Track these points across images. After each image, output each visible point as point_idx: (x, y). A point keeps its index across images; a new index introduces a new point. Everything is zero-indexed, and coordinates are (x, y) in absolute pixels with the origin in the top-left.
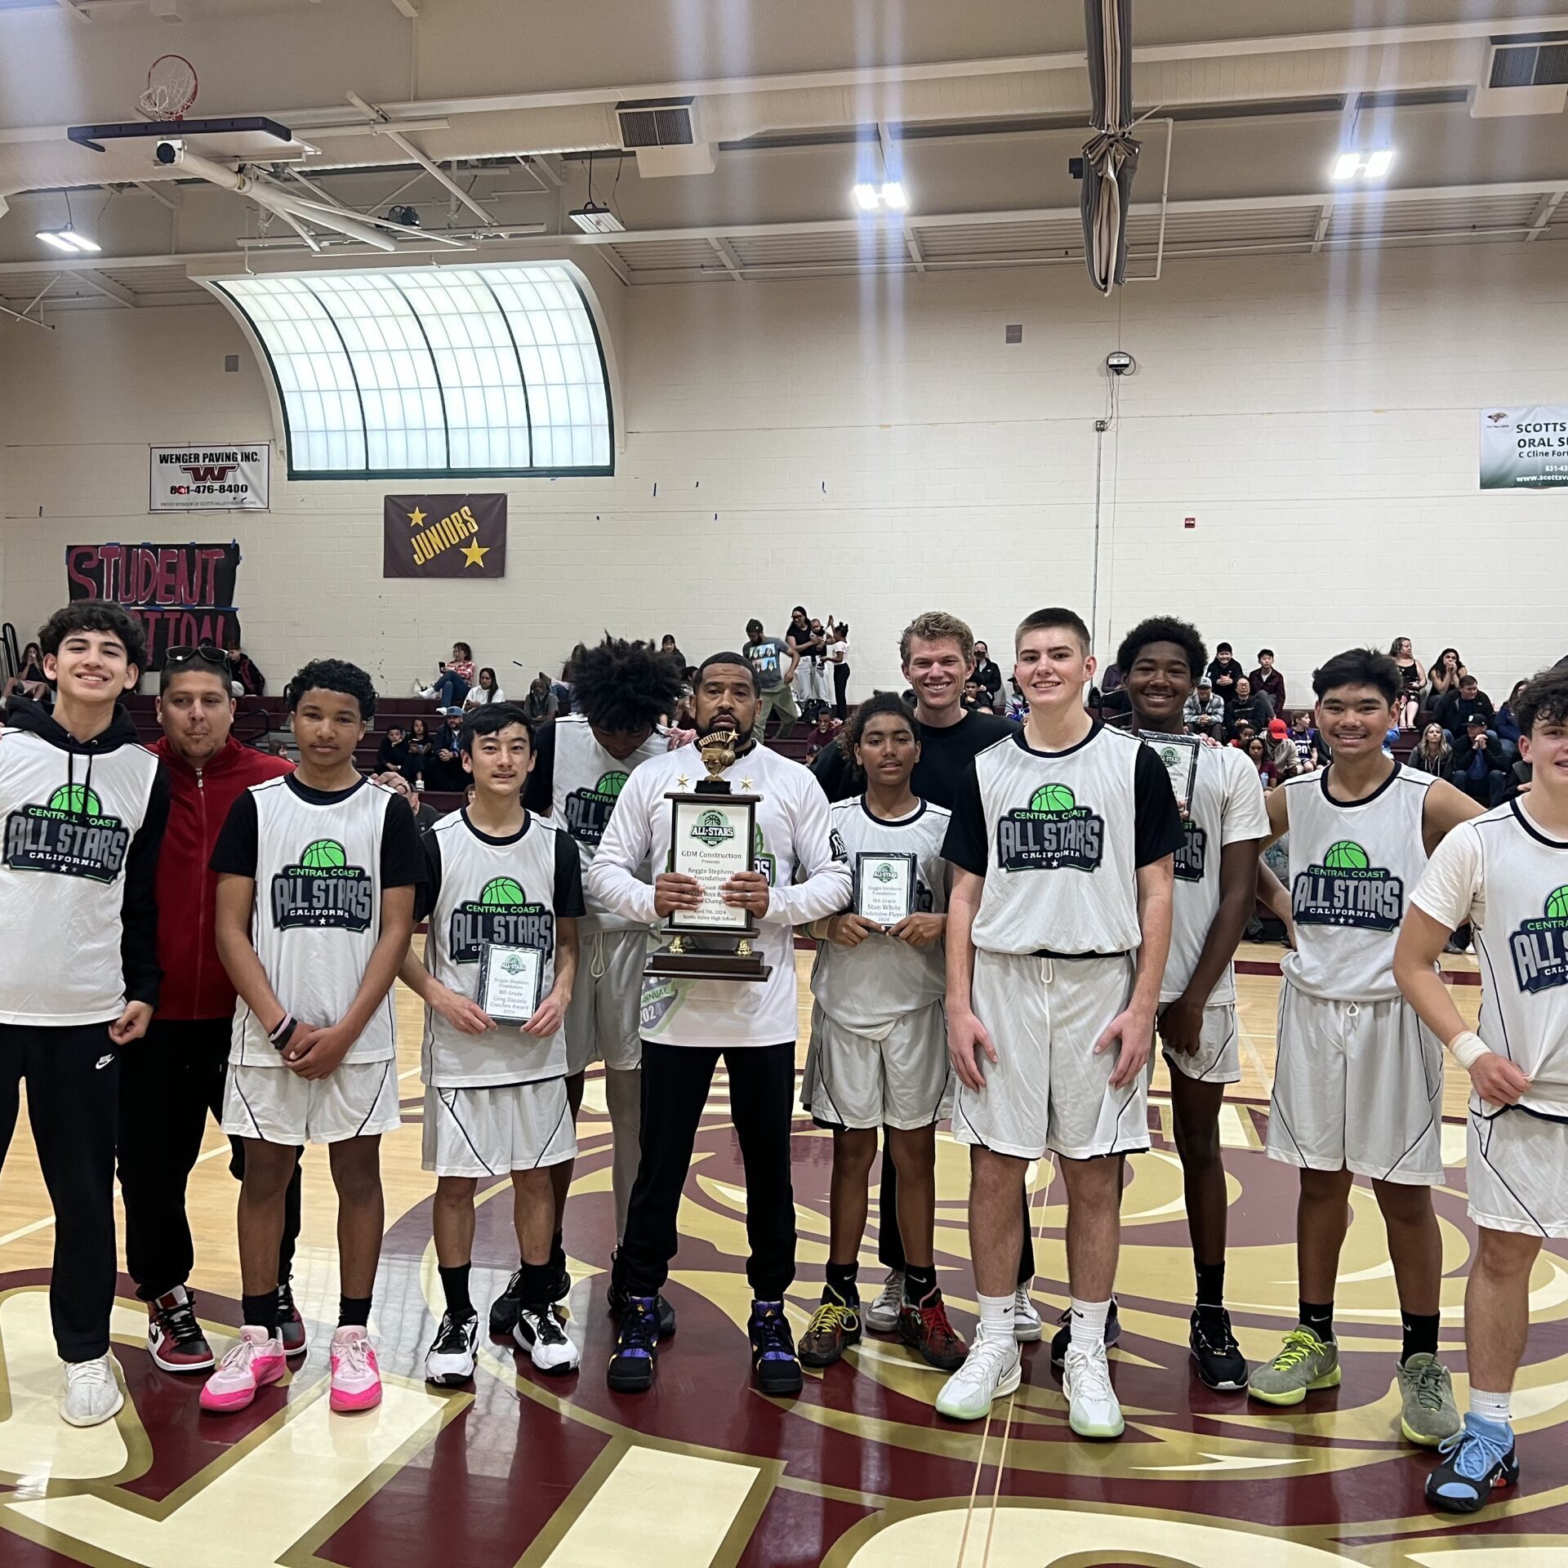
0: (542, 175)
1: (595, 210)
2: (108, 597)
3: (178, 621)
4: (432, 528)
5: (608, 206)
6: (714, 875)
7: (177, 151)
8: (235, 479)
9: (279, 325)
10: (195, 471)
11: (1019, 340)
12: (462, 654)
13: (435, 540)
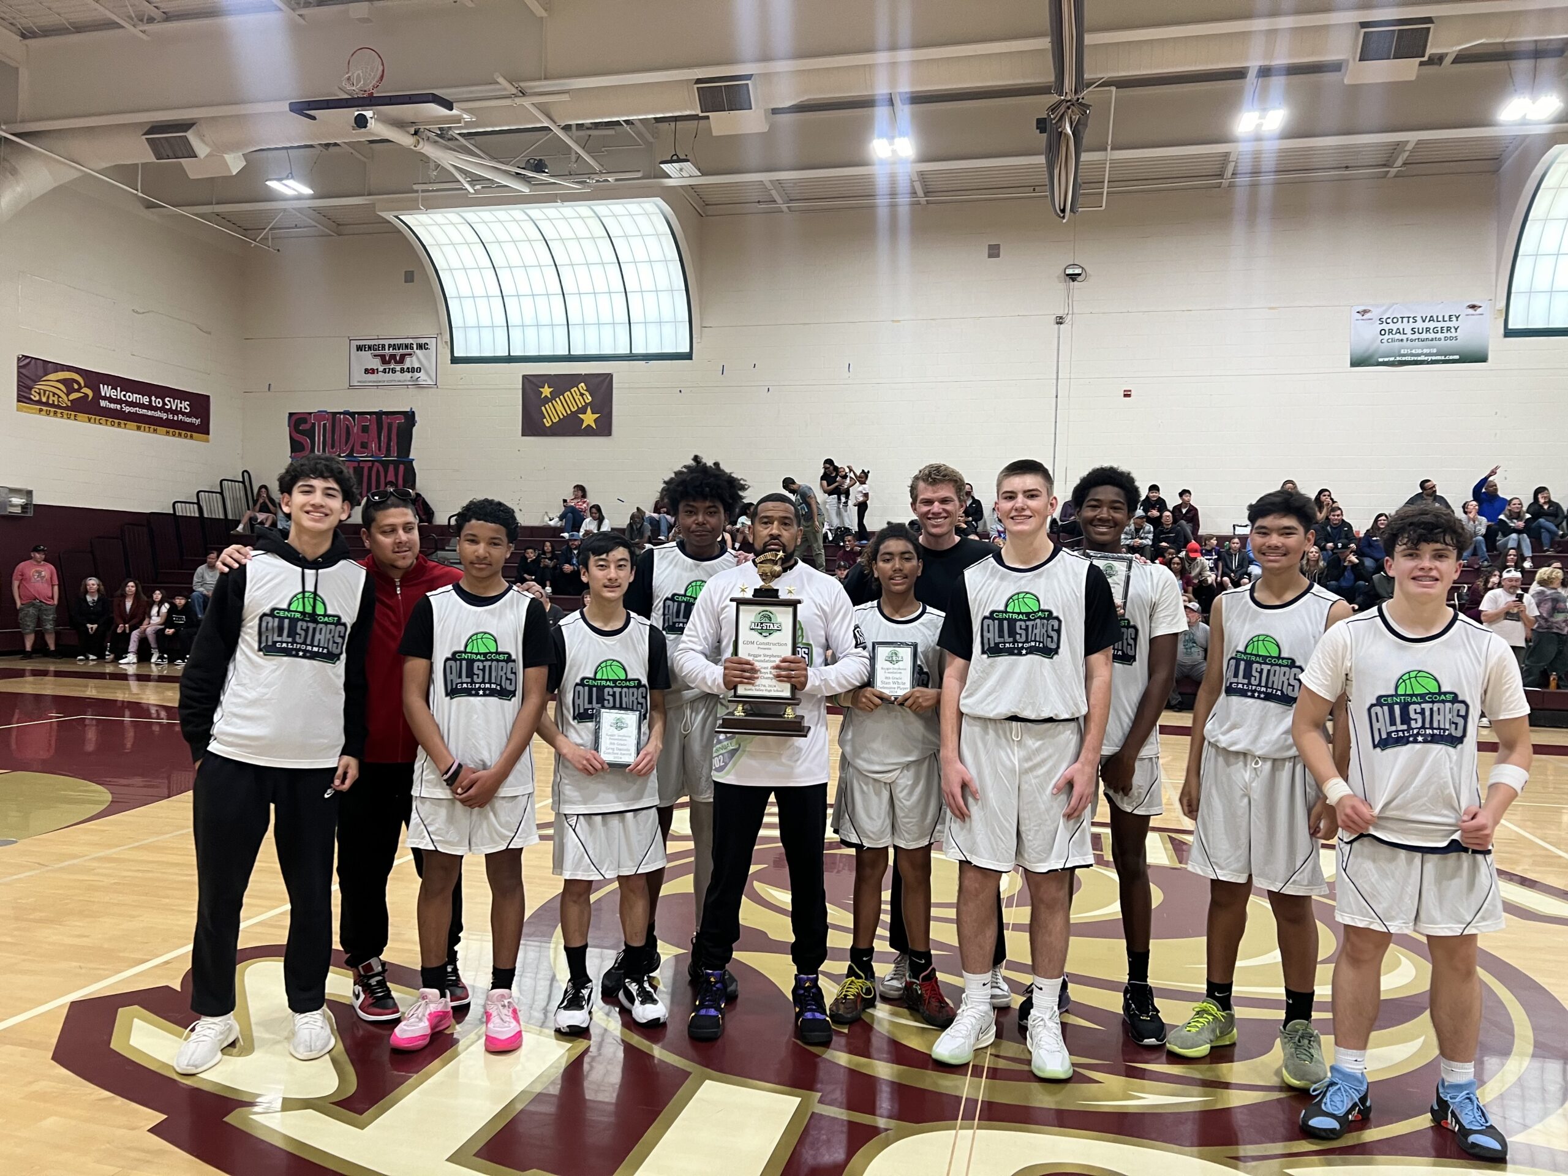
0: (639, 134)
1: (679, 161)
2: (319, 451)
3: (370, 469)
4: (557, 399)
5: (688, 158)
6: (767, 659)
7: (369, 119)
8: (412, 361)
9: (444, 248)
10: (383, 357)
11: (998, 256)
12: (580, 493)
13: (559, 408)
